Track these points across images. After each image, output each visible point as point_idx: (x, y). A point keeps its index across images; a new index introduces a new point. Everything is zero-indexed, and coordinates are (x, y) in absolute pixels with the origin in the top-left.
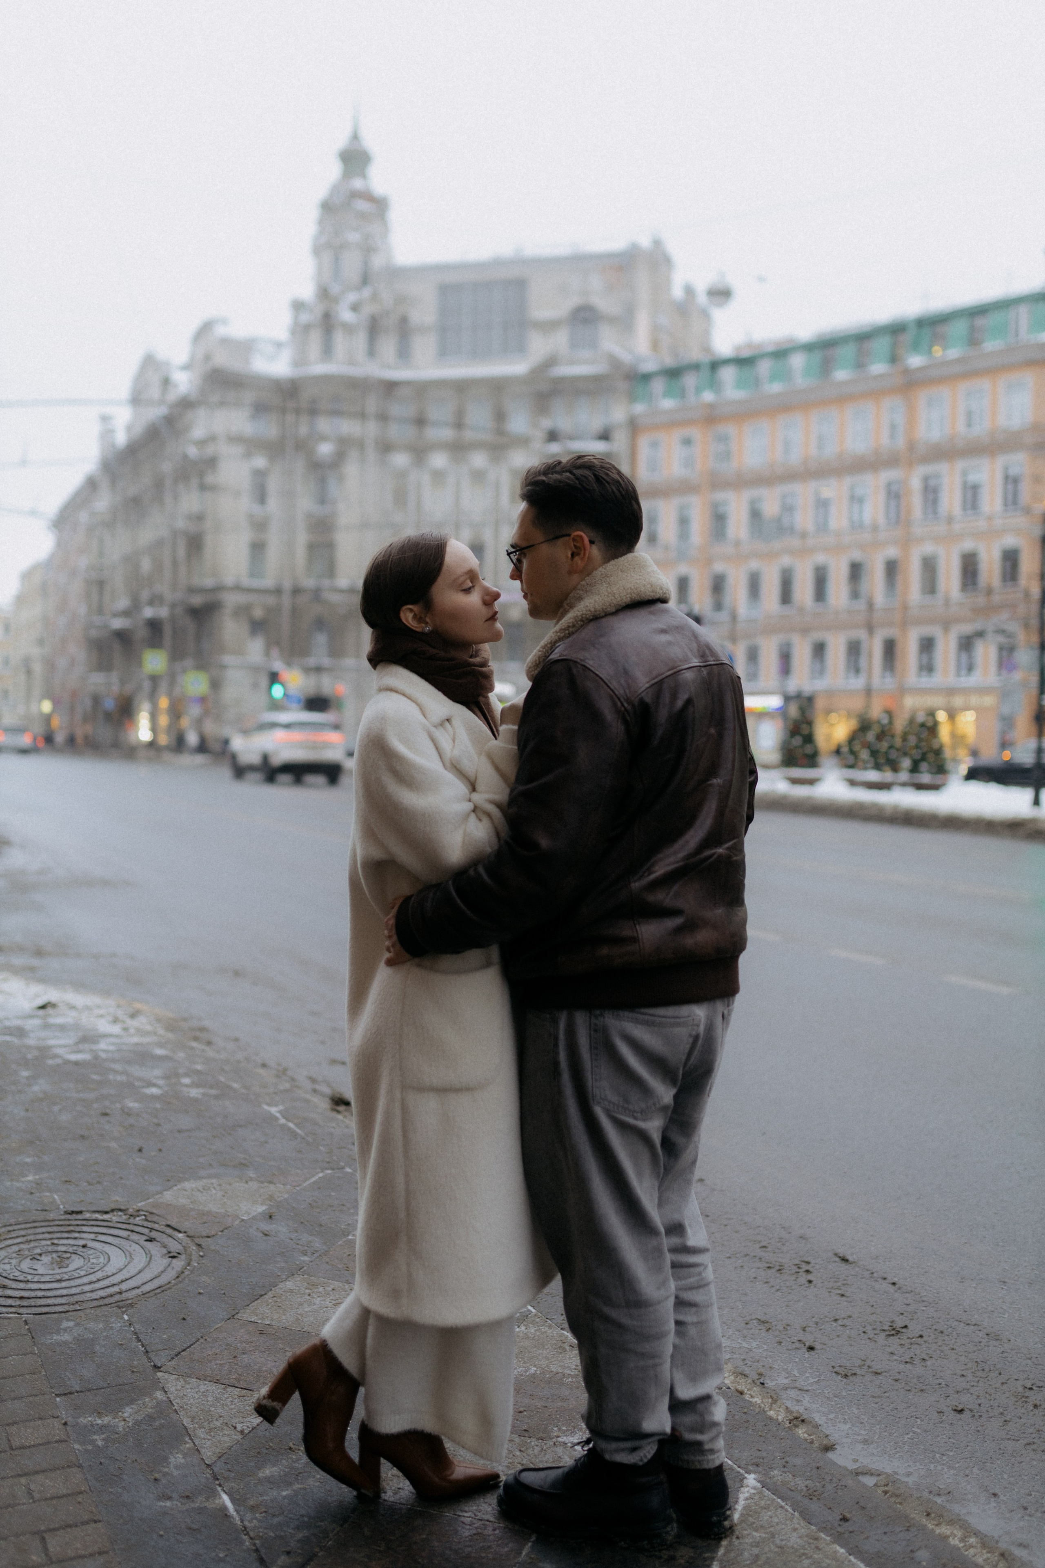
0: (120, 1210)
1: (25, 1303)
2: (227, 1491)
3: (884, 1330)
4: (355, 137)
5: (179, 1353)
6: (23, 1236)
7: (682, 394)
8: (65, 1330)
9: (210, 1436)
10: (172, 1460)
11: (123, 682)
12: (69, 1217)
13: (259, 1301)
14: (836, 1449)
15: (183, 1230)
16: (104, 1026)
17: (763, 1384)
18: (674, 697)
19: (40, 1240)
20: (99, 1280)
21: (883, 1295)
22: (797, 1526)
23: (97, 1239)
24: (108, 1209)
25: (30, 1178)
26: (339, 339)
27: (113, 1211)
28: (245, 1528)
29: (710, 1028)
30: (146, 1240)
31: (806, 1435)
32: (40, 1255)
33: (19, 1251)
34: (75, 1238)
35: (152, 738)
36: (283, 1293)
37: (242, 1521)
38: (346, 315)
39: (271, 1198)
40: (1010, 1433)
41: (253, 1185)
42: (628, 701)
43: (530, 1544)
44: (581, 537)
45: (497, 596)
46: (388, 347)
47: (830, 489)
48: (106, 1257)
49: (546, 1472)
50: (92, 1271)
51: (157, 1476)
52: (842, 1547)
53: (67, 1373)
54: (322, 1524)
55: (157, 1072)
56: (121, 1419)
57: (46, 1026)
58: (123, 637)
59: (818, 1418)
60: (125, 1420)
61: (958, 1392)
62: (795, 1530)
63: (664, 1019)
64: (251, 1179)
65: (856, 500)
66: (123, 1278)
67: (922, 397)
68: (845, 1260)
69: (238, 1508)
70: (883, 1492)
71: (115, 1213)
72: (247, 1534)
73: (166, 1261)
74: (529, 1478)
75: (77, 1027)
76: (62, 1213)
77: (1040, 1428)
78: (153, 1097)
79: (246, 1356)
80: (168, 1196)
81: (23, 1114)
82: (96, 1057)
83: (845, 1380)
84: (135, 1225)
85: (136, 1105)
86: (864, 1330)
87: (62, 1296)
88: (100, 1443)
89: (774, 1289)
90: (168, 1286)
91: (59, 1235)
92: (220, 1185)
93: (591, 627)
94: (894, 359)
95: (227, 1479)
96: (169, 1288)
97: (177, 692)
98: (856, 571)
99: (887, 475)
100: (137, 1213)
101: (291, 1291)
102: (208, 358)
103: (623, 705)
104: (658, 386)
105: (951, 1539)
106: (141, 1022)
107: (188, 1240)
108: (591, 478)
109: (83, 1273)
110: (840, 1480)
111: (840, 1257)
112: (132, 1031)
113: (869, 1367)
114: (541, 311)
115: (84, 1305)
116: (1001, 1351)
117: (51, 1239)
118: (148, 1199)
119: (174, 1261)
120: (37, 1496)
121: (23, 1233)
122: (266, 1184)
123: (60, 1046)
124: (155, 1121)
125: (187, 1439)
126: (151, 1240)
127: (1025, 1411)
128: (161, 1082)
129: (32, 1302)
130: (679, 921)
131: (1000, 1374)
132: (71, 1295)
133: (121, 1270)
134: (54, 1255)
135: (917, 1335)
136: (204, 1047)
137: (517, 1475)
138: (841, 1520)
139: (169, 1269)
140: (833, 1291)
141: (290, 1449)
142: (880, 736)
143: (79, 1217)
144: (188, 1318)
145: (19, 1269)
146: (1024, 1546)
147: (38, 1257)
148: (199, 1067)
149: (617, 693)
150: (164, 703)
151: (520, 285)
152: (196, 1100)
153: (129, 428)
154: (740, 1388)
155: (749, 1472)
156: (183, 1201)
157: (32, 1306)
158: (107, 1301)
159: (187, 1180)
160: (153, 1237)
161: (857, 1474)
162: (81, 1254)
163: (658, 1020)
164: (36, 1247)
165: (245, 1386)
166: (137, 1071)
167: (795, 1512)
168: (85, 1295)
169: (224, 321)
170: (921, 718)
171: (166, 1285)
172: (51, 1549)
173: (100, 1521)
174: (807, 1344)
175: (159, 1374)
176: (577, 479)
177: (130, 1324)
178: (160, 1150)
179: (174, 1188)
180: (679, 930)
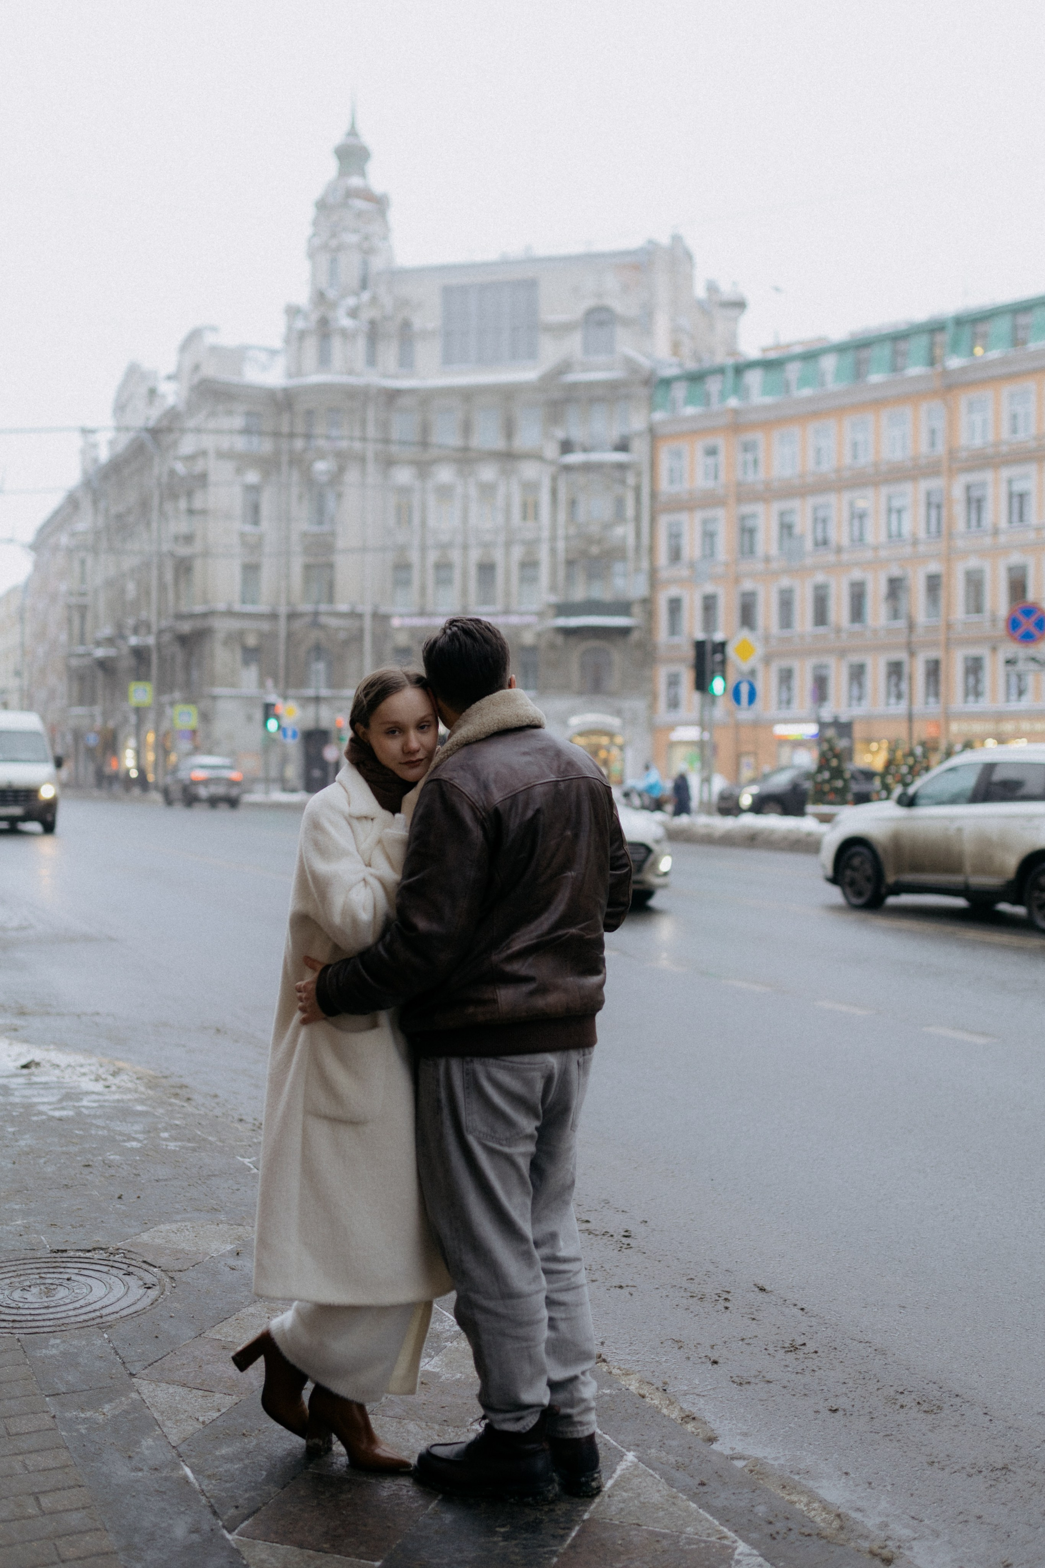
0: (102, 1249)
1: (17, 1325)
2: (188, 1465)
3: (784, 1347)
4: (353, 132)
5: (152, 1364)
6: (14, 1271)
7: (706, 399)
8: (53, 1346)
9: (177, 1425)
10: (144, 1443)
11: (106, 715)
12: (54, 1255)
13: (224, 1323)
14: (718, 1440)
15: (157, 1265)
16: (87, 1084)
17: (665, 1390)
19: (30, 1274)
20: (82, 1307)
21: (791, 1318)
22: (661, 1488)
23: (80, 1273)
24: (90, 1248)
25: (19, 1222)
26: (337, 344)
27: (94, 1249)
28: (203, 1491)
29: (565, 1073)
30: (124, 1274)
31: (693, 1429)
32: (30, 1287)
33: (11, 1283)
34: (61, 1273)
35: (139, 773)
36: (245, 1317)
37: (200, 1486)
38: (343, 321)
39: (239, 1238)
40: (874, 1427)
41: (224, 1227)
42: (485, 809)
43: (436, 1501)
46: (389, 354)
47: (865, 500)
48: (89, 1287)
49: (452, 1446)
50: (76, 1299)
51: (130, 1453)
52: (694, 1503)
53: (55, 1379)
54: (266, 1488)
55: (137, 1127)
56: (101, 1413)
57: (31, 1084)
59: (708, 1416)
60: (104, 1414)
61: (837, 1396)
62: (659, 1491)
63: (522, 1066)
64: (222, 1222)
65: (894, 511)
66: (104, 1304)
67: (963, 400)
68: (762, 1290)
69: (197, 1477)
70: (749, 1470)
71: (97, 1252)
72: (204, 1495)
73: (142, 1291)
74: (439, 1451)
75: (60, 1085)
76: (49, 1252)
77: (900, 1424)
78: (132, 1149)
79: (210, 1365)
80: (145, 1237)
81: (10, 1166)
82: (79, 1114)
83: (740, 1387)
84: (114, 1261)
85: (117, 1157)
86: (766, 1347)
87: (50, 1320)
88: (83, 1431)
89: (693, 1314)
90: (144, 1311)
91: (46, 1270)
92: (193, 1227)
94: (932, 361)
95: (189, 1456)
96: (145, 1313)
97: (165, 725)
98: (895, 587)
99: (926, 485)
100: (117, 1252)
101: (253, 1315)
102: (197, 368)
103: (481, 814)
104: (680, 391)
105: (797, 1504)
106: (123, 1080)
107: (163, 1274)
109: (68, 1301)
110: (706, 1456)
111: (758, 1287)
112: (114, 1088)
113: (764, 1377)
114: (551, 315)
115: (69, 1327)
116: (884, 1363)
117: (39, 1273)
118: (127, 1239)
119: (149, 1291)
120: (31, 1468)
121: (13, 1268)
122: (235, 1226)
123: (44, 1103)
124: (135, 1171)
125: (157, 1428)
126: (129, 1274)
127: (892, 1411)
128: (140, 1136)
129: (24, 1325)
130: (532, 986)
131: (878, 1381)
132: (58, 1319)
133: (101, 1299)
134: (42, 1287)
135: (813, 1351)
136: (182, 1103)
137: (429, 1450)
138: (699, 1484)
139: (145, 1297)
140: (746, 1315)
141: (244, 1434)
143: (65, 1255)
144: (160, 1337)
145: (11, 1298)
146: (861, 1511)
147: (28, 1289)
148: (177, 1122)
149: (477, 805)
150: (150, 739)
151: (531, 285)
152: (173, 1152)
153: (112, 443)
154: (642, 1392)
155: (629, 1450)
156: (158, 1241)
157: (23, 1328)
158: (89, 1323)
159: (164, 1223)
160: (131, 1271)
161: (732, 1459)
162: (65, 1285)
163: (516, 1065)
164: (26, 1280)
165: (208, 1388)
166: (118, 1126)
167: (661, 1478)
168: (69, 1318)
169: (214, 329)
171: (141, 1311)
172: (43, 1505)
173: (84, 1486)
174: (712, 1359)
175: (134, 1380)
177: (109, 1341)
178: (139, 1197)
179: (151, 1230)
180: (532, 993)
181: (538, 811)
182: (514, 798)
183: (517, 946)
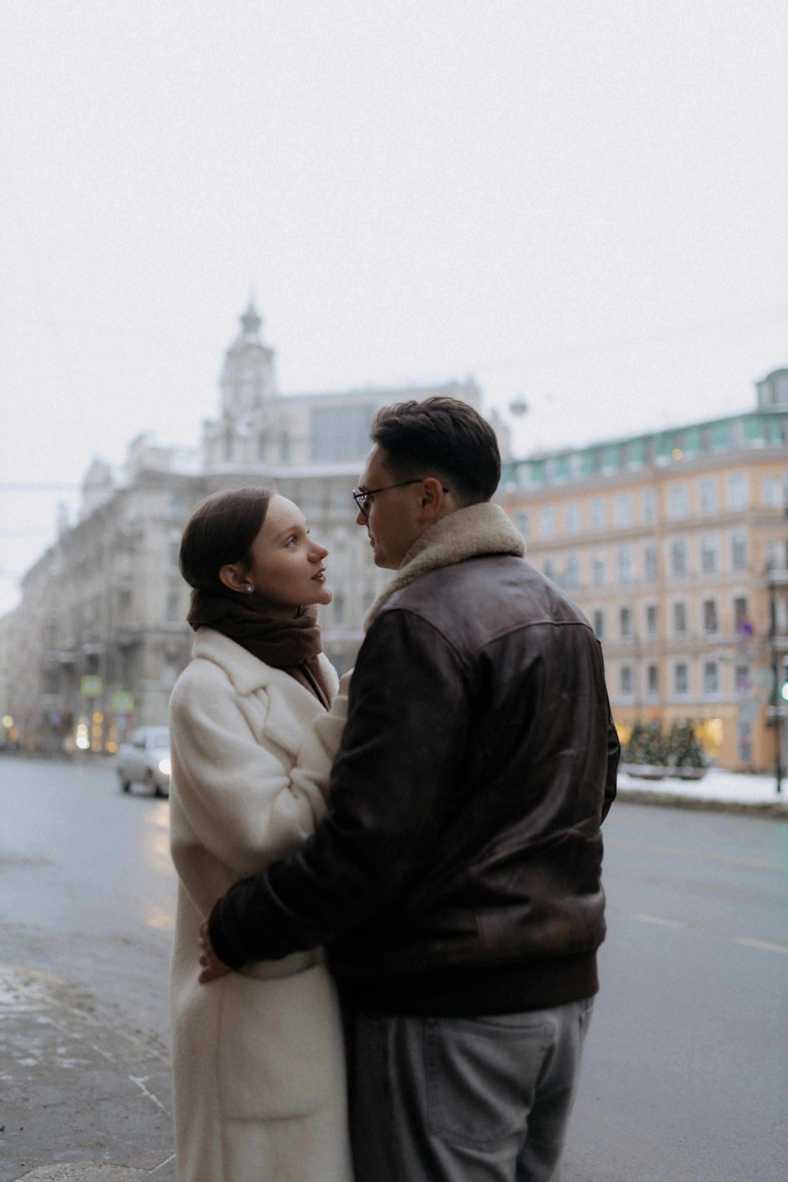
4: (251, 307)
11: (67, 702)
18: (522, 652)
26: (237, 447)
29: (566, 1037)
35: (89, 746)
38: (242, 429)
42: (468, 655)
44: (433, 483)
45: (323, 555)
46: (273, 452)
47: (603, 554)
55: (37, 1042)
58: (69, 668)
63: (508, 1031)
64: (105, 1162)
65: (622, 562)
67: (668, 487)
78: (26, 1068)
85: (10, 1078)
92: (73, 1170)
93: (431, 576)
94: (646, 460)
97: (108, 709)
98: (625, 615)
99: (644, 544)
102: (140, 462)
103: (461, 660)
106: (35, 991)
108: (448, 420)
112: (22, 999)
122: (119, 1168)
124: (24, 1095)
128: (37, 1052)
130: (524, 910)
136: (85, 1014)
142: (652, 738)
148: (76, 1036)
149: (456, 646)
150: (98, 718)
152: (66, 1071)
153: (80, 513)
159: (42, 1164)
163: (503, 1030)
166: (19, 1041)
169: (153, 434)
170: (681, 725)
176: (433, 420)
178: (22, 1129)
179: (27, 1175)
180: (525, 921)
181: (538, 661)
182: (503, 640)
183: (503, 852)
